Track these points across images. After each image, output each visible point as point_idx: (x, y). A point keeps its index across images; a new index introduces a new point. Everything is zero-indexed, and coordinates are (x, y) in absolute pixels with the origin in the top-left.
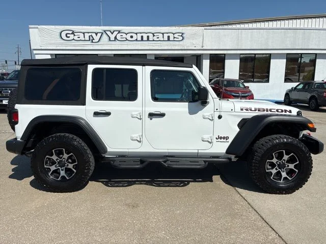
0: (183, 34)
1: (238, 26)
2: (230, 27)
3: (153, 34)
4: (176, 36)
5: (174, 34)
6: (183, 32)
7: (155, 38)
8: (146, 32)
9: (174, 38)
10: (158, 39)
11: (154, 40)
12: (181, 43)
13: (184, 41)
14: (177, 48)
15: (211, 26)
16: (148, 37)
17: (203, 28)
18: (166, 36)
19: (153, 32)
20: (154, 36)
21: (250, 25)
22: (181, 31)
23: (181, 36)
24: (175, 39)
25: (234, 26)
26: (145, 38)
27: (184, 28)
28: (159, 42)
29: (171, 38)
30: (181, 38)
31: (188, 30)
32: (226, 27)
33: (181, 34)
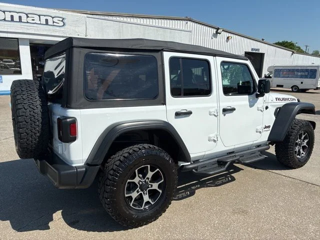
0: (63, 19)
1: (118, 19)
2: (110, 18)
3: (27, 14)
4: (55, 20)
5: (53, 18)
6: (64, 17)
7: (30, 20)
8: (18, 11)
9: (54, 22)
10: (33, 22)
11: (28, 22)
12: (62, 29)
13: (66, 27)
14: (57, 34)
15: (93, 14)
16: (20, 17)
17: (86, 15)
18: (43, 19)
19: (27, 12)
20: (28, 17)
21: (129, 20)
22: (61, 16)
23: (62, 21)
24: (55, 24)
25: (114, 18)
26: (16, 18)
27: (64, 12)
28: (35, 25)
29: (50, 22)
30: (61, 24)
31: (69, 15)
32: (106, 18)
33: (61, 19)
